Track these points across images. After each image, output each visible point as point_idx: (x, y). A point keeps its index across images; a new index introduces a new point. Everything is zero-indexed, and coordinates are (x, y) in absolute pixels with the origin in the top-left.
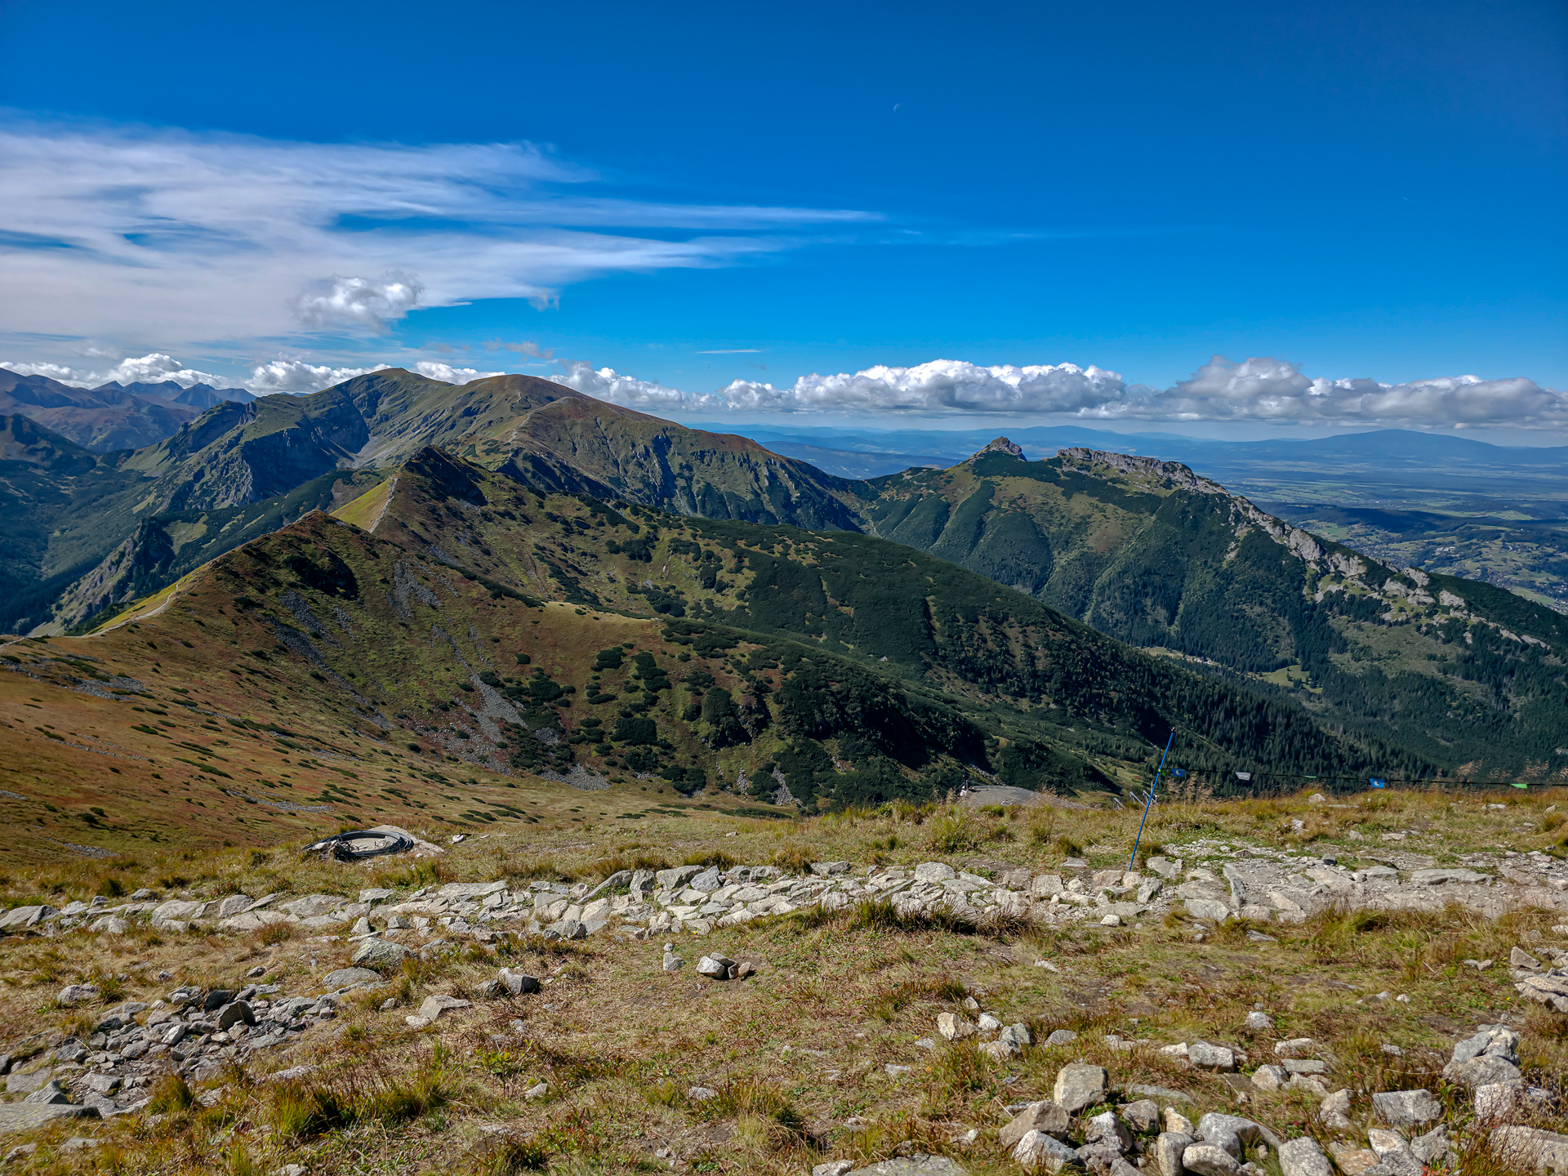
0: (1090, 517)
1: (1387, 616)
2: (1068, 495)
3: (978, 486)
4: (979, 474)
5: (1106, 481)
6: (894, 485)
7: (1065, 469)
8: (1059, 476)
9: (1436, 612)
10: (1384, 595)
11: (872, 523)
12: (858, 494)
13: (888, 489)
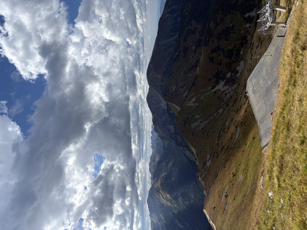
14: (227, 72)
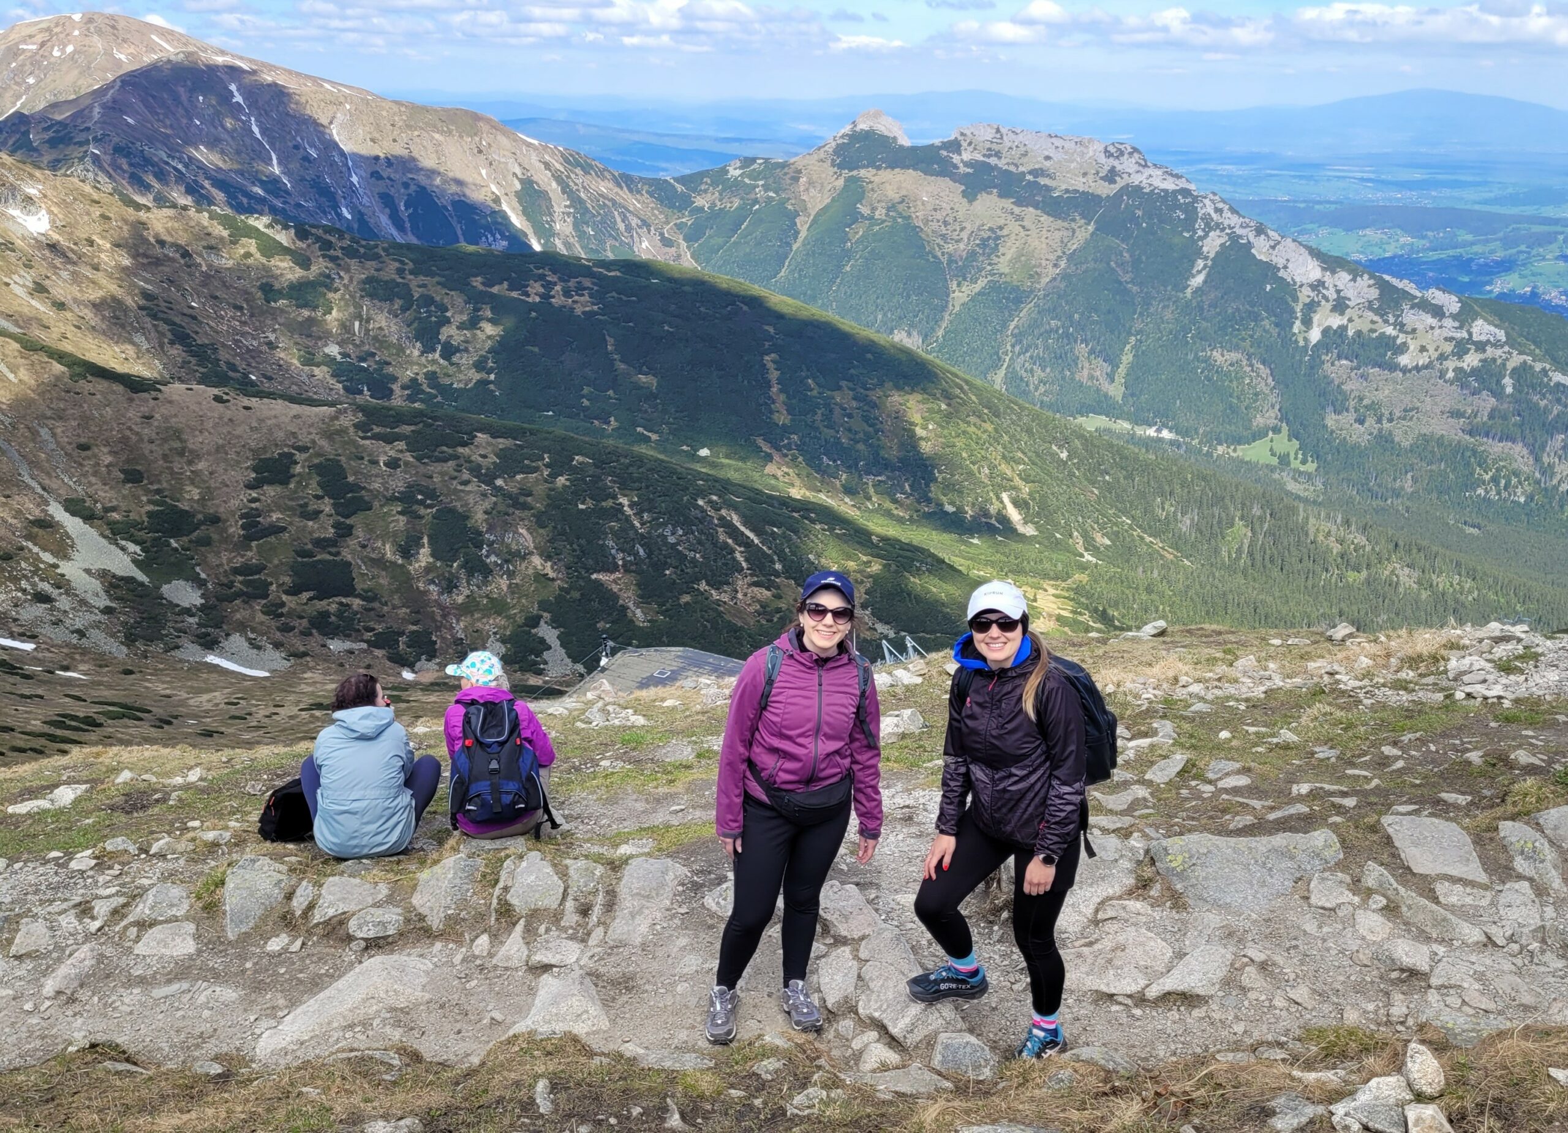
0: (1001, 228)
1: (1404, 360)
2: (970, 195)
3: (840, 183)
4: (841, 167)
5: (1023, 174)
6: (714, 184)
7: (966, 156)
8: (956, 167)
9: (1467, 352)
10: (1400, 331)
11: (683, 244)
12: (660, 200)
13: (706, 191)
14: (200, 583)
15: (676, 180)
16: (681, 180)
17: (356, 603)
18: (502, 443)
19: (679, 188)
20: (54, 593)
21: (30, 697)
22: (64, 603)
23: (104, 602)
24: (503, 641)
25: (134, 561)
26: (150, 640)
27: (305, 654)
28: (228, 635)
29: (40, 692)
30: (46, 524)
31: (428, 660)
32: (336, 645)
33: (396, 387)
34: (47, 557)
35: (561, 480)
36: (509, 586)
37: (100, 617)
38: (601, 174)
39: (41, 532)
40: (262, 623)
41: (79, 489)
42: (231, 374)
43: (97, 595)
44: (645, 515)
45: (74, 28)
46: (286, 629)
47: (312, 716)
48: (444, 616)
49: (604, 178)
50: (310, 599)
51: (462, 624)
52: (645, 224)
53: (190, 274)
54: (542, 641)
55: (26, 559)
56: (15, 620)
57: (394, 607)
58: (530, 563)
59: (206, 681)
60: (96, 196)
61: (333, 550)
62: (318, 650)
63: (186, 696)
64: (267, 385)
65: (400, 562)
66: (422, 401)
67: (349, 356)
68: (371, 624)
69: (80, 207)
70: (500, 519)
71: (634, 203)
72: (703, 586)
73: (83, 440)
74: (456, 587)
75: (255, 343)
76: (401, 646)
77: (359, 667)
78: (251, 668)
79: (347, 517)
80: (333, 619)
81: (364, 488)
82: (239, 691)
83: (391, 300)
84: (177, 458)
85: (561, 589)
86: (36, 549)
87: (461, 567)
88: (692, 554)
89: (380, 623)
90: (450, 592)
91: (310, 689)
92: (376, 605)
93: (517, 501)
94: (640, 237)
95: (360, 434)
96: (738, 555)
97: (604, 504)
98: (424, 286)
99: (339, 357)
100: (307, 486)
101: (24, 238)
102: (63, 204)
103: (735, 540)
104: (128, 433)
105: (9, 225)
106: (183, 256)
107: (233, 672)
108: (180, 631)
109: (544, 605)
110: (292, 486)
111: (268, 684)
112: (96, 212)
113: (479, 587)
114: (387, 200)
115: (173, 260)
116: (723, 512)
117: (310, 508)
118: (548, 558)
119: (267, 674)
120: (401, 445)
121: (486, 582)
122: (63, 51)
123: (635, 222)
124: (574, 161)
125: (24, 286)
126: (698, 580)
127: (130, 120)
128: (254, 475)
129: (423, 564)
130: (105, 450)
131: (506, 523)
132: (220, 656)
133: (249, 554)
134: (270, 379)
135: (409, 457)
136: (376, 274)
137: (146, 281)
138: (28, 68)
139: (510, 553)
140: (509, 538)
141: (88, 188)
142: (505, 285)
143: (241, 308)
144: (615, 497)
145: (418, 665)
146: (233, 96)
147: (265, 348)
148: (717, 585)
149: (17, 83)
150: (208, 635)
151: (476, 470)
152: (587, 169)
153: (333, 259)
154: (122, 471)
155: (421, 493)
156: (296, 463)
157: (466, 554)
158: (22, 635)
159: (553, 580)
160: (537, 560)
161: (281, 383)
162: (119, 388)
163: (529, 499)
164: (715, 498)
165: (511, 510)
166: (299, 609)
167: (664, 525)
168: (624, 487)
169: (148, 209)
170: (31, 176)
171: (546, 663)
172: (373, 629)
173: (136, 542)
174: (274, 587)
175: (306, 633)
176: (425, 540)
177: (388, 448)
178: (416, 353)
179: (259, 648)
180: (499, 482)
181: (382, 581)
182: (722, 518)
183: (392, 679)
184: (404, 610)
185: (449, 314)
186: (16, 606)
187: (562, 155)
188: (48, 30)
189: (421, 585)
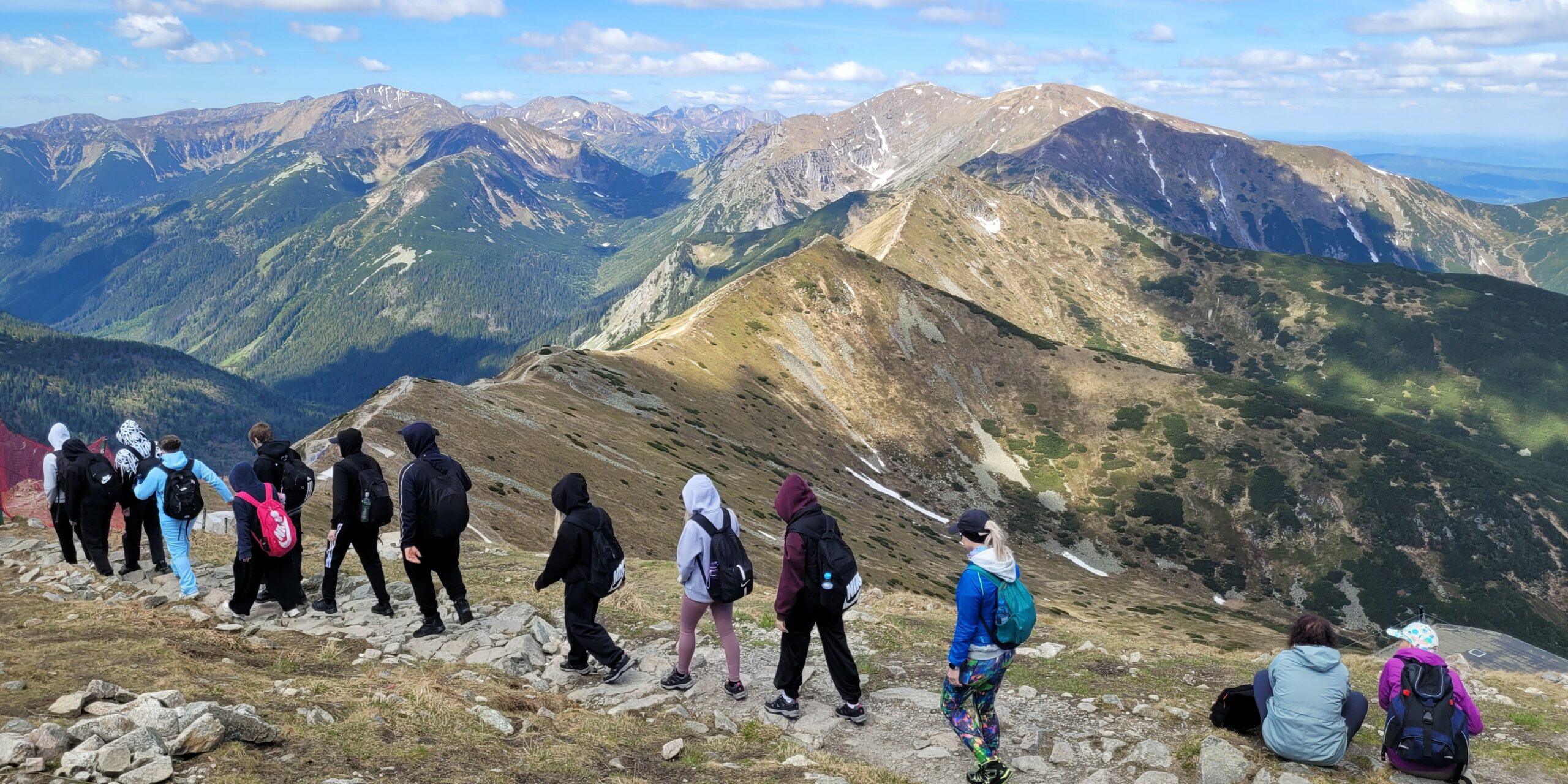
11: (1522, 264)
12: (1502, 224)
13: (1550, 217)
14: (1066, 496)
15: (1521, 207)
16: (1527, 207)
17: (1183, 532)
18: (1324, 419)
19: (1523, 214)
20: (966, 485)
21: (941, 557)
22: (971, 493)
23: (997, 497)
24: (1307, 588)
25: (1022, 471)
26: (1025, 531)
27: (1137, 565)
28: (1081, 538)
29: (948, 554)
30: (968, 436)
31: (1238, 591)
32: (1162, 563)
33: (1236, 364)
34: (965, 459)
35: (1376, 459)
36: (1317, 542)
37: (993, 508)
38: (1444, 201)
39: (964, 441)
40: (1107, 534)
41: (993, 414)
42: (1109, 341)
43: (994, 492)
44: (1457, 502)
45: (1035, 94)
46: (1125, 542)
47: (1137, 616)
48: (1256, 557)
49: (1446, 204)
50: (1147, 522)
51: (1270, 567)
52: (1484, 244)
53: (1090, 267)
54: (1343, 596)
55: (952, 458)
56: (939, 500)
57: (1214, 541)
58: (1338, 525)
59: (1060, 570)
60: (1033, 209)
61: (1170, 486)
62: (1148, 564)
63: (1044, 579)
64: (1134, 353)
65: (1223, 505)
66: (1257, 377)
67: (1201, 336)
68: (1193, 552)
69: (1021, 216)
70: (1315, 483)
71: (1475, 225)
72: (1511, 576)
73: (1000, 379)
74: (1269, 534)
75: (1130, 320)
76: (1216, 575)
77: (1179, 584)
78: (1095, 567)
79: (1184, 462)
80: (1163, 541)
81: (1200, 441)
82: (1084, 583)
83: (1241, 295)
84: (1062, 400)
85: (1366, 553)
86: (959, 452)
87: (1275, 518)
88: (1502, 545)
89: (1200, 552)
90: (1263, 538)
91: (1138, 594)
92: (1199, 537)
93: (1332, 471)
94: (1477, 255)
95: (1203, 397)
96: (1552, 554)
97: (1415, 485)
98: (1271, 285)
99: (1192, 336)
100: (1155, 433)
101: (982, 236)
102: (1011, 214)
103: (1550, 539)
104: (1031, 377)
105: (975, 227)
106: (1087, 253)
107: (1081, 568)
108: (1046, 528)
109: (1347, 564)
110: (1143, 432)
111: (1106, 583)
112: (1032, 220)
113: (1289, 538)
114: (1248, 217)
115: (1078, 256)
116: (1541, 511)
117: (1155, 451)
118: (1356, 524)
119: (1106, 575)
120: (1235, 411)
121: (1295, 535)
122: (1026, 110)
123: (1473, 241)
124: (1419, 189)
125: (977, 268)
126: (1507, 570)
127: (1064, 157)
128: (1116, 419)
129: (1242, 510)
130: (1014, 388)
131: (1320, 488)
132: (1073, 553)
133: (1105, 479)
134: (1137, 348)
135: (1240, 421)
136: (1231, 274)
137: (1059, 270)
138: (1002, 122)
139: (1320, 513)
140: (1321, 501)
141: (1028, 204)
142: (1342, 288)
143: (1122, 294)
144: (1427, 480)
145: (1228, 593)
146: (1138, 139)
147: (1136, 325)
148: (1528, 578)
149: (994, 133)
150: (1066, 535)
151: (1298, 439)
152: (1430, 195)
153: (1198, 261)
154: (1024, 405)
155: (1247, 451)
156: (1149, 414)
157: (1280, 508)
158: (942, 511)
159: (1359, 544)
160: (1345, 525)
161: (1145, 352)
162: (1029, 344)
163: (1344, 471)
164: (1532, 496)
165: (1326, 478)
166: (1137, 528)
167: (1476, 513)
168: (1438, 473)
169: (1067, 219)
170: (994, 194)
171: (1344, 615)
172: (1194, 556)
173: (1024, 457)
174: (1119, 508)
175: (1140, 549)
176: (1247, 491)
177: (1224, 411)
178: (1257, 338)
179: (1103, 553)
180: (1318, 452)
181: (1205, 518)
182: (1538, 517)
183: (1205, 600)
184: (1222, 545)
185: (1288, 309)
186: (941, 490)
187: (1408, 183)
188: (1019, 96)
189: (1238, 527)
